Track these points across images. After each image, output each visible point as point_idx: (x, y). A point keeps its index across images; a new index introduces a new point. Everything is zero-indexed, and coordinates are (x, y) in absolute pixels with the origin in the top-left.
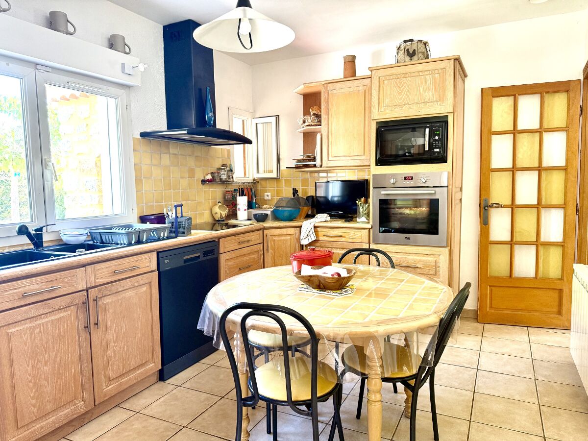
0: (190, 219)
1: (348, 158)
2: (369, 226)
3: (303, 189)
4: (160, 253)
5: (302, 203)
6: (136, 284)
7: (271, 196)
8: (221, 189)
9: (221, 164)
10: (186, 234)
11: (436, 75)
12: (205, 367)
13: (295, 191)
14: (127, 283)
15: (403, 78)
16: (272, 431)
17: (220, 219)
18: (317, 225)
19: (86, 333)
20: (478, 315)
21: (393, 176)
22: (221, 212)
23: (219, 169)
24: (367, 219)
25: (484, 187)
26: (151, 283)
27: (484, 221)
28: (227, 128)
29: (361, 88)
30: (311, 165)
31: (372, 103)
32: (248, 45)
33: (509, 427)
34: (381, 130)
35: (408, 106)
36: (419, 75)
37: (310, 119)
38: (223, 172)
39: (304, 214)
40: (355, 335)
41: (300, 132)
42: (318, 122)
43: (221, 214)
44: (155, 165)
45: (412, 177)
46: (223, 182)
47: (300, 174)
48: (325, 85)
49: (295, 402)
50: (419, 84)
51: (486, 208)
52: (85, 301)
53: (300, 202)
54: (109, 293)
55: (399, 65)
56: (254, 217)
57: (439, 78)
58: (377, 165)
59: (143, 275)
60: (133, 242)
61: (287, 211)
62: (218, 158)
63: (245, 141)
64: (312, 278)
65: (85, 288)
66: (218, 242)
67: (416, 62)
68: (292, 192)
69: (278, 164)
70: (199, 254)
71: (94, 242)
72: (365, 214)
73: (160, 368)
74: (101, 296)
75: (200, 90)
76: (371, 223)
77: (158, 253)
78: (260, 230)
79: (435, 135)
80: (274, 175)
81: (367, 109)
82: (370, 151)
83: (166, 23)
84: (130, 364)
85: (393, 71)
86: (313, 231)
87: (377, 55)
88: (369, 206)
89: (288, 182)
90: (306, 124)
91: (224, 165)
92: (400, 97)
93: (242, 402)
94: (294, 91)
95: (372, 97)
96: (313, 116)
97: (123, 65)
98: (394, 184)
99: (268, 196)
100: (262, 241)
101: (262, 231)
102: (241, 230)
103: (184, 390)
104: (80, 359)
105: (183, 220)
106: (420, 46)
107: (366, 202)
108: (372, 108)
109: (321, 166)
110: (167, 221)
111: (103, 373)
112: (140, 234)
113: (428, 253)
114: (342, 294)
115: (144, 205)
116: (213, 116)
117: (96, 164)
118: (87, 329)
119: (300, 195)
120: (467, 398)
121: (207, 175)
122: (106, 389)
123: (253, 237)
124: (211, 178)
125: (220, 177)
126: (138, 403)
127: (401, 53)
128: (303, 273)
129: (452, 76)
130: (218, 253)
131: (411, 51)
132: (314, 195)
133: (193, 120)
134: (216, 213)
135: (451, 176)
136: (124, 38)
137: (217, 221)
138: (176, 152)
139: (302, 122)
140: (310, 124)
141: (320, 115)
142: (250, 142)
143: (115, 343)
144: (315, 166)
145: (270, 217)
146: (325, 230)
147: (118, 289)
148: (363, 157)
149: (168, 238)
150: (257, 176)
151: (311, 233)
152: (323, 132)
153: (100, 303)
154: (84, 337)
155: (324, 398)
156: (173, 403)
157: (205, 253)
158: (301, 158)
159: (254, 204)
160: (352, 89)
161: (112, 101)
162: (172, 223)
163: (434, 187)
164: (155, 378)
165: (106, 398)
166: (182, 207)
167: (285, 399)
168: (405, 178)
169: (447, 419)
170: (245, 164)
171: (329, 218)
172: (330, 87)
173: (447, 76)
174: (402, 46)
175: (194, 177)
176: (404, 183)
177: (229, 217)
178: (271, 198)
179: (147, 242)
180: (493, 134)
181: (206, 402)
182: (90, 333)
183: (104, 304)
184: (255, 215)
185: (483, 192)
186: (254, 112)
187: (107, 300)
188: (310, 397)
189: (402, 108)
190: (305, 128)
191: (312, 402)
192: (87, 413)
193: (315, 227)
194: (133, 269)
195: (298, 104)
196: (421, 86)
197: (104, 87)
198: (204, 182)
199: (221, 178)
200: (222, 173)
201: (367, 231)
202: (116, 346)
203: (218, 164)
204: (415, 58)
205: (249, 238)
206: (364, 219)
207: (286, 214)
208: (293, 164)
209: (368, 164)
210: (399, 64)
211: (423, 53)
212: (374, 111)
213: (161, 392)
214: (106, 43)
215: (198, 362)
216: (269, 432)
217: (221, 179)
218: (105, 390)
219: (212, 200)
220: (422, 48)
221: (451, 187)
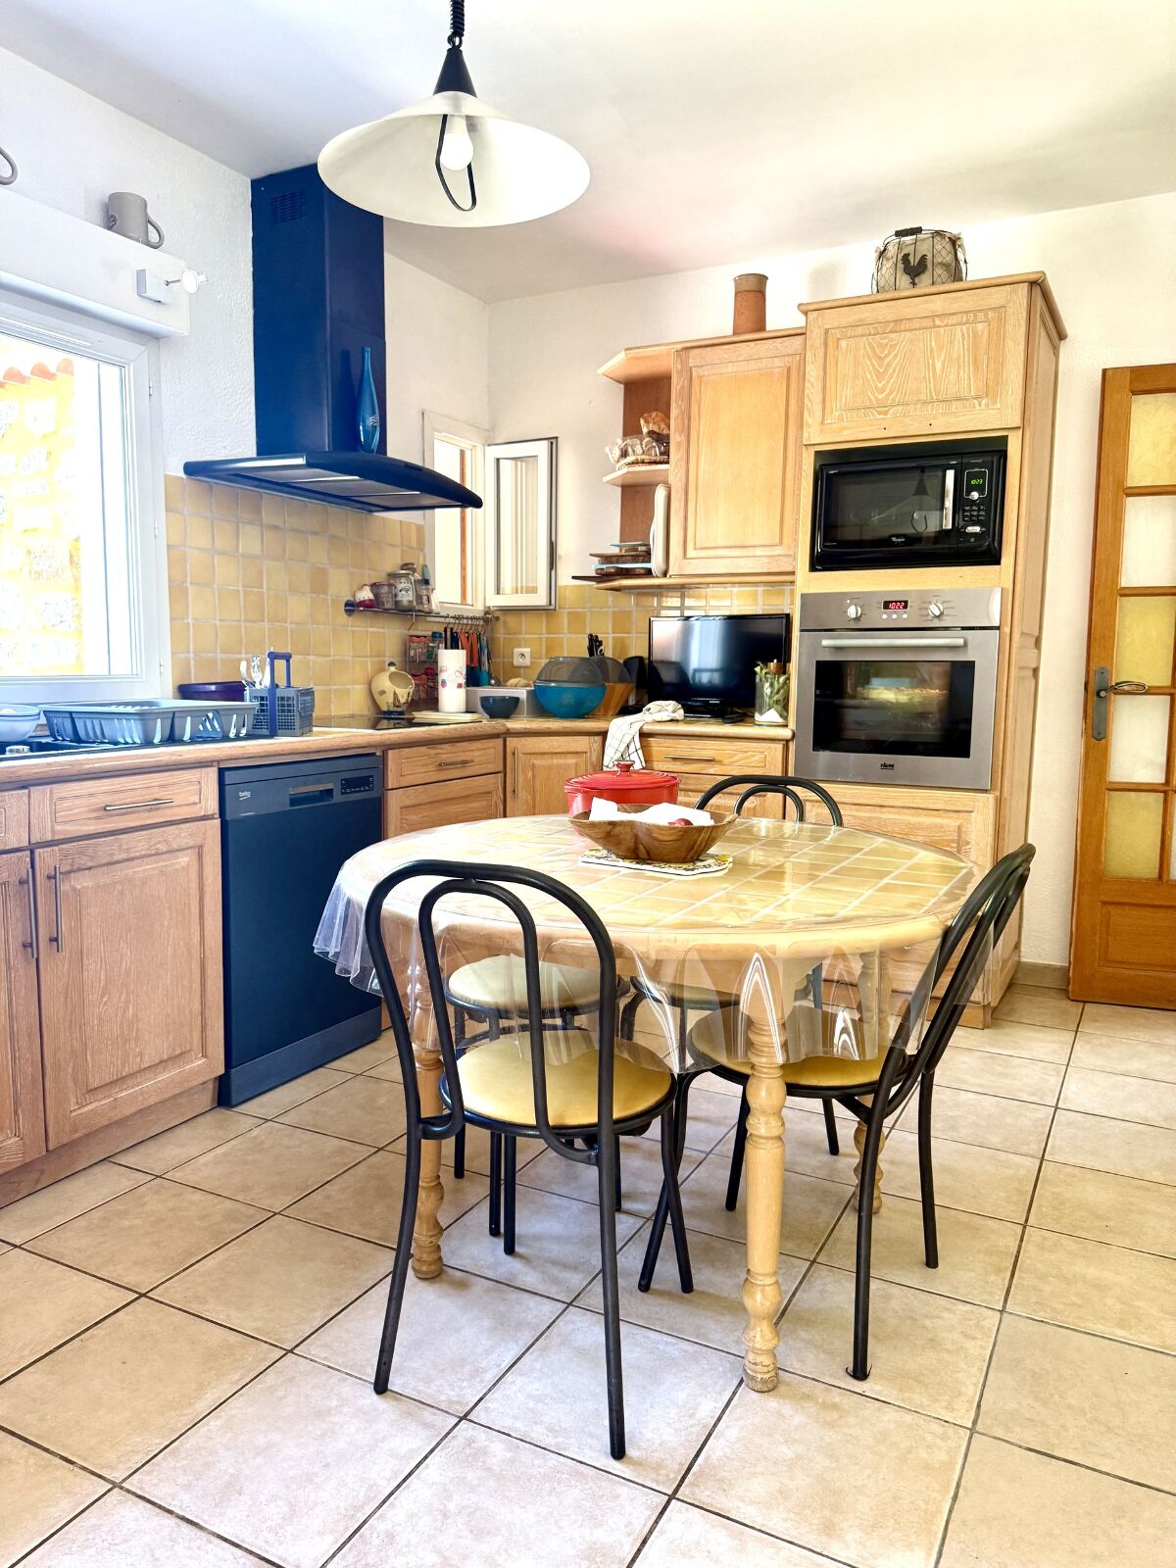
0: (309, 692)
1: (737, 552)
2: (787, 733)
3: (615, 640)
4: (227, 773)
5: (613, 673)
6: (163, 847)
7: (532, 657)
8: (398, 631)
9: (400, 562)
10: (298, 731)
11: (980, 326)
12: (339, 1078)
13: (594, 643)
14: (138, 843)
15: (891, 332)
16: (502, 1230)
17: (392, 709)
18: (647, 728)
19: (27, 960)
20: (1069, 978)
21: (855, 598)
22: (396, 690)
23: (392, 576)
24: (781, 716)
25: (1099, 637)
26: (201, 847)
27: (1096, 731)
28: (418, 462)
29: (777, 362)
30: (637, 571)
31: (806, 400)
32: (465, 200)
33: (1127, 1242)
34: (828, 475)
35: (900, 408)
36: (935, 326)
37: (638, 448)
38: (402, 584)
39: (616, 701)
40: (715, 952)
41: (613, 483)
42: (661, 454)
43: (395, 693)
44: (222, 553)
45: (906, 602)
46: (403, 612)
47: (610, 599)
48: (683, 354)
49: (555, 1128)
50: (932, 350)
51: (1103, 694)
52: (25, 877)
53: (607, 670)
54: (90, 864)
55: (881, 296)
56: (483, 706)
57: (986, 333)
58: (813, 569)
59: (183, 826)
60: (157, 740)
61: (569, 691)
62: (391, 545)
63: (466, 499)
64: (617, 830)
65: (26, 844)
66: (384, 757)
67: (927, 291)
68: (586, 643)
69: (551, 569)
70: (330, 786)
71: (57, 740)
72: (777, 702)
73: (221, 1071)
74: (68, 868)
75: (346, 356)
76: (792, 724)
77: (221, 772)
78: (497, 736)
79: (971, 489)
80: (540, 599)
81: (793, 418)
82: (796, 533)
83: (260, 174)
84: (141, 1054)
85: (864, 313)
86: (638, 746)
87: (823, 276)
88: (788, 679)
89: (576, 618)
90: (630, 459)
91: (404, 566)
92: (880, 385)
93: (421, 1126)
94: (601, 371)
95: (807, 385)
96: (647, 439)
97: (141, 275)
98: (857, 619)
99: (523, 655)
100: (501, 768)
101: (501, 741)
102: (444, 731)
103: (279, 1130)
104: (12, 1026)
105: (290, 693)
106: (938, 247)
107: (783, 670)
108: (806, 414)
109: (665, 574)
110: (247, 693)
111: (70, 1070)
112: (176, 720)
113: (938, 807)
114: (692, 870)
115: (192, 655)
116: (378, 425)
117: (71, 556)
118: (29, 949)
119: (609, 653)
120: (1022, 1172)
121: (361, 588)
122: (78, 1112)
123: (477, 754)
124: (371, 597)
125: (396, 596)
126: (161, 1156)
127: (888, 265)
128: (594, 817)
129: (1023, 330)
130: (384, 788)
131: (914, 261)
132: (645, 655)
133: (322, 434)
134: (383, 692)
135: (1011, 598)
136: (145, 204)
137: (385, 713)
138: (278, 522)
139: (617, 453)
140: (640, 458)
141: (668, 436)
142: (476, 502)
143: (102, 997)
144: (648, 573)
145: (524, 707)
146: (670, 742)
147: (111, 855)
148: (778, 551)
149: (249, 737)
150: (496, 601)
151: (632, 749)
152: (672, 480)
153: (64, 887)
154: (23, 972)
155: (636, 1125)
156: (250, 1158)
157: (349, 784)
158: (616, 551)
159: (485, 677)
160: (753, 365)
161: (111, 374)
162: (262, 698)
163: (964, 628)
164: (207, 1098)
165: (77, 1135)
166: (288, 661)
167: (532, 1121)
168: (887, 605)
169: (965, 1218)
170: (463, 568)
171: (682, 712)
172: (694, 358)
173: (1009, 328)
174: (890, 247)
175: (326, 593)
176: (885, 616)
177: (415, 704)
178: (532, 663)
179: (193, 741)
180: (1128, 495)
181: (337, 1159)
182: (37, 960)
183: (74, 889)
184: (485, 700)
185: (1095, 651)
186: (493, 429)
187: (82, 882)
188: (594, 1119)
189: (886, 413)
190: (625, 470)
191: (599, 1130)
192: (25, 1167)
193: (644, 735)
194: (156, 805)
195: (612, 406)
196: (939, 356)
197: (90, 333)
198: (352, 607)
199: (399, 598)
200: (400, 586)
201: (779, 746)
202: (105, 1003)
203: (391, 562)
204: (925, 278)
205: (466, 756)
206: (772, 715)
207: (568, 699)
208: (592, 567)
209: (790, 569)
210: (882, 294)
211: (946, 266)
212: (810, 421)
213: (221, 1133)
214: (97, 214)
215: (321, 1066)
216: (494, 1232)
217: (397, 603)
218: (74, 1114)
219: (373, 659)
220: (944, 252)
221: (1007, 630)
